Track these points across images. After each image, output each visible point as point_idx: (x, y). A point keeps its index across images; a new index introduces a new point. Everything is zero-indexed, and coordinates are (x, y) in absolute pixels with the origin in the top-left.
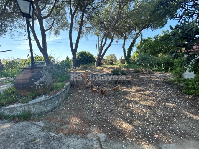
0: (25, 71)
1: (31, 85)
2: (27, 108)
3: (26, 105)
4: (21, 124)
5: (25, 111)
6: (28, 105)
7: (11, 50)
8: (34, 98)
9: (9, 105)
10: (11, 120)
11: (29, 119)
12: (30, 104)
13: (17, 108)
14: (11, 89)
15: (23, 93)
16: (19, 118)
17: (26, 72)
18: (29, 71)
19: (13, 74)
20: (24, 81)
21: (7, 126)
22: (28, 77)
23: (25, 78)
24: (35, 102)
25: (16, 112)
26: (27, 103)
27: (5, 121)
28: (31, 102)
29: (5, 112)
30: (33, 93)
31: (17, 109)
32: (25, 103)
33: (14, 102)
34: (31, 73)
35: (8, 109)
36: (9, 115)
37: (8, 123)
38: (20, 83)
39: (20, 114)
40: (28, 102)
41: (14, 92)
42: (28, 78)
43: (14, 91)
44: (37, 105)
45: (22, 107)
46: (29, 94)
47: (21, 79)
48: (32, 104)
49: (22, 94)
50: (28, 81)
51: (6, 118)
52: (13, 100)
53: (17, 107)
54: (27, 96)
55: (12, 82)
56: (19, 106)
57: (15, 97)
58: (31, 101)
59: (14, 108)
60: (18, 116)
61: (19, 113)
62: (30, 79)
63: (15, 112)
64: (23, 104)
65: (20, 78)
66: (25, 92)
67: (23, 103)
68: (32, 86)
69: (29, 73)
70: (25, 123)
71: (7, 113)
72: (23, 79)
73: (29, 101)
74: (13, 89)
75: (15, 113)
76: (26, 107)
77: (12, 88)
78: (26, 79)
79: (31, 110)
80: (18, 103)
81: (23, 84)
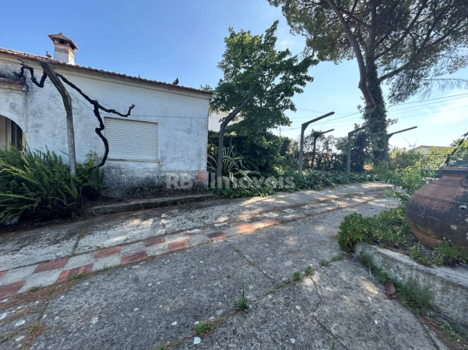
0: (445, 177)
1: (454, 224)
2: (424, 280)
3: (423, 271)
4: (399, 311)
5: (416, 284)
6: (429, 274)
7: (416, 127)
8: (451, 263)
9: (385, 248)
10: (380, 282)
11: (421, 314)
12: (434, 275)
13: (399, 265)
14: (396, 212)
15: (422, 235)
16: (399, 291)
17: (447, 181)
18: (460, 179)
19: (410, 182)
20: (436, 206)
21: (371, 290)
22: (451, 196)
23: (439, 197)
24: (454, 281)
25: (395, 271)
26: (426, 265)
27: (371, 276)
28: (441, 272)
29: (374, 256)
30: (451, 246)
31: (397, 267)
32: (421, 263)
33: (396, 247)
34: (463, 186)
35: (383, 255)
36: (381, 270)
37: (376, 284)
38: (422, 208)
39: (401, 281)
40: (429, 266)
41: (400, 223)
42: (449, 199)
43: (400, 219)
44: (458, 293)
45: (411, 268)
46: (437, 245)
47: (426, 197)
48: (442, 280)
49: (420, 235)
50: (447, 208)
51: (374, 270)
52: (396, 239)
53: (401, 262)
54: (432, 249)
55: (404, 198)
56: (406, 264)
57: (401, 235)
58: (438, 266)
59: (394, 260)
60: (397, 285)
61: (401, 278)
62: (454, 203)
63: (392, 270)
64: (416, 264)
65: (427, 194)
66: (428, 235)
67: (415, 259)
68: (454, 227)
69: (457, 187)
70: (408, 316)
71: (377, 261)
72: (432, 199)
73: (434, 263)
74: (399, 215)
75: (392, 273)
76: (422, 276)
77: (398, 212)
78: (443, 201)
79: (432, 293)
80: (403, 254)
81: (429, 211)
